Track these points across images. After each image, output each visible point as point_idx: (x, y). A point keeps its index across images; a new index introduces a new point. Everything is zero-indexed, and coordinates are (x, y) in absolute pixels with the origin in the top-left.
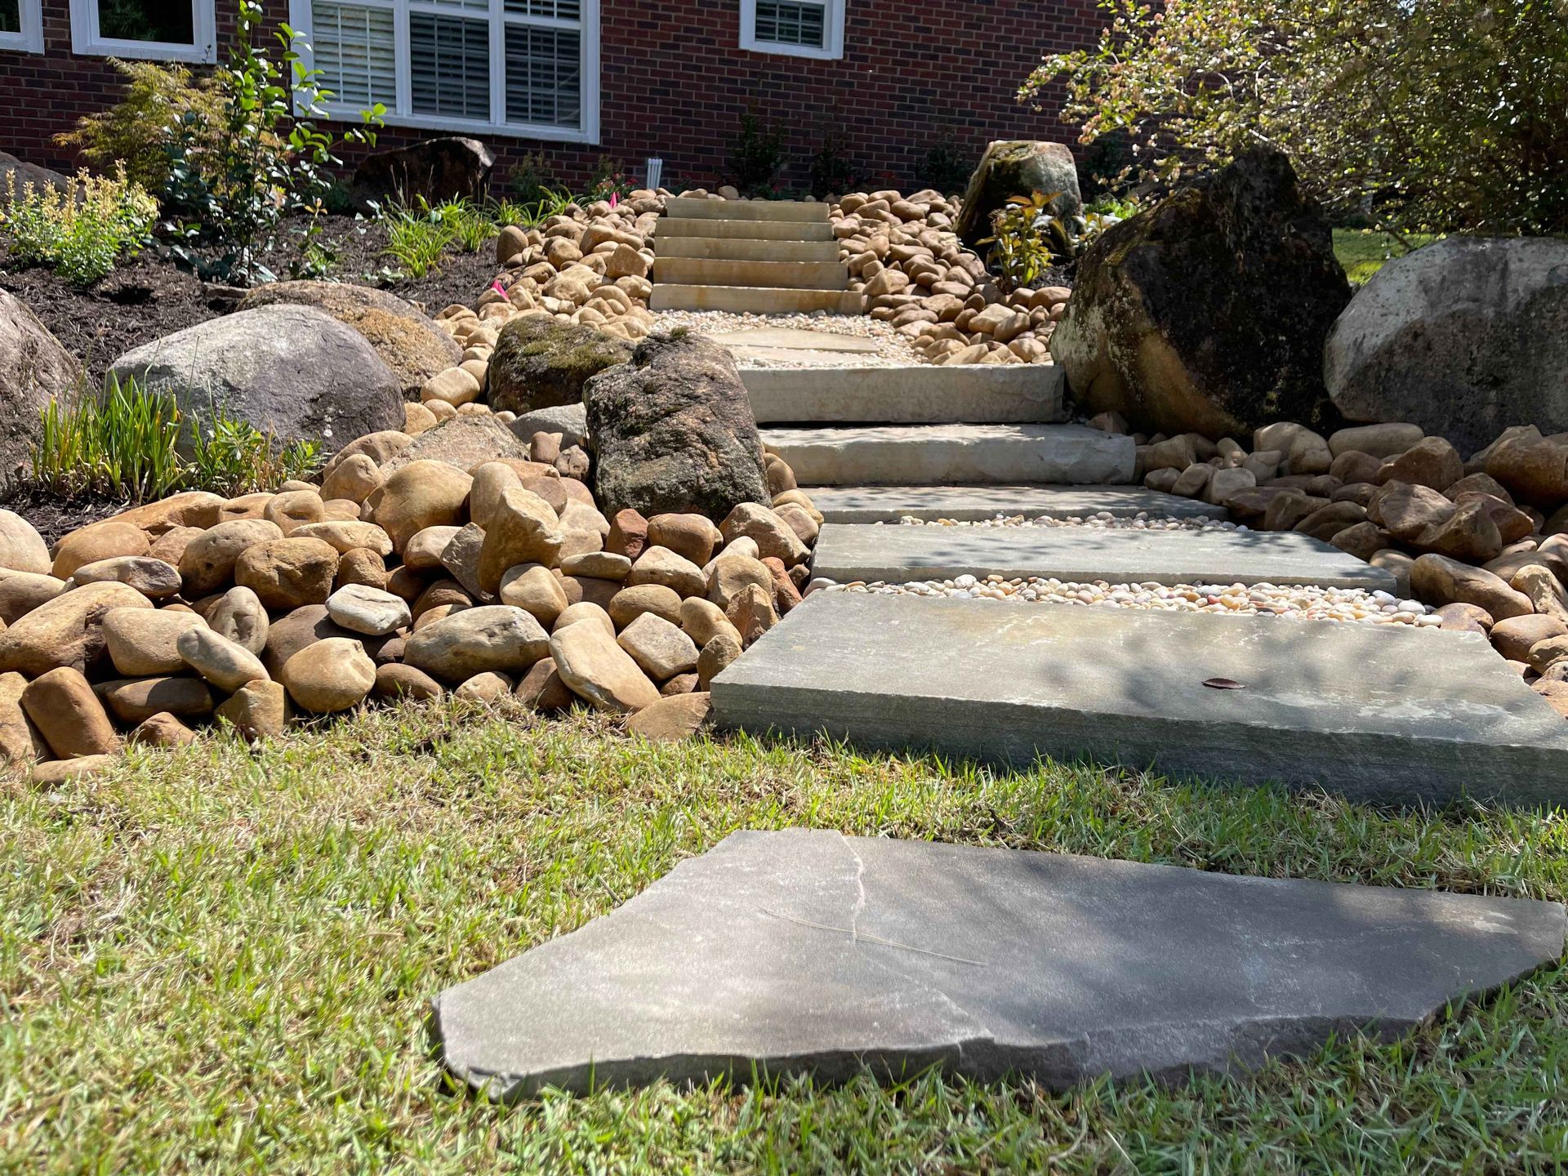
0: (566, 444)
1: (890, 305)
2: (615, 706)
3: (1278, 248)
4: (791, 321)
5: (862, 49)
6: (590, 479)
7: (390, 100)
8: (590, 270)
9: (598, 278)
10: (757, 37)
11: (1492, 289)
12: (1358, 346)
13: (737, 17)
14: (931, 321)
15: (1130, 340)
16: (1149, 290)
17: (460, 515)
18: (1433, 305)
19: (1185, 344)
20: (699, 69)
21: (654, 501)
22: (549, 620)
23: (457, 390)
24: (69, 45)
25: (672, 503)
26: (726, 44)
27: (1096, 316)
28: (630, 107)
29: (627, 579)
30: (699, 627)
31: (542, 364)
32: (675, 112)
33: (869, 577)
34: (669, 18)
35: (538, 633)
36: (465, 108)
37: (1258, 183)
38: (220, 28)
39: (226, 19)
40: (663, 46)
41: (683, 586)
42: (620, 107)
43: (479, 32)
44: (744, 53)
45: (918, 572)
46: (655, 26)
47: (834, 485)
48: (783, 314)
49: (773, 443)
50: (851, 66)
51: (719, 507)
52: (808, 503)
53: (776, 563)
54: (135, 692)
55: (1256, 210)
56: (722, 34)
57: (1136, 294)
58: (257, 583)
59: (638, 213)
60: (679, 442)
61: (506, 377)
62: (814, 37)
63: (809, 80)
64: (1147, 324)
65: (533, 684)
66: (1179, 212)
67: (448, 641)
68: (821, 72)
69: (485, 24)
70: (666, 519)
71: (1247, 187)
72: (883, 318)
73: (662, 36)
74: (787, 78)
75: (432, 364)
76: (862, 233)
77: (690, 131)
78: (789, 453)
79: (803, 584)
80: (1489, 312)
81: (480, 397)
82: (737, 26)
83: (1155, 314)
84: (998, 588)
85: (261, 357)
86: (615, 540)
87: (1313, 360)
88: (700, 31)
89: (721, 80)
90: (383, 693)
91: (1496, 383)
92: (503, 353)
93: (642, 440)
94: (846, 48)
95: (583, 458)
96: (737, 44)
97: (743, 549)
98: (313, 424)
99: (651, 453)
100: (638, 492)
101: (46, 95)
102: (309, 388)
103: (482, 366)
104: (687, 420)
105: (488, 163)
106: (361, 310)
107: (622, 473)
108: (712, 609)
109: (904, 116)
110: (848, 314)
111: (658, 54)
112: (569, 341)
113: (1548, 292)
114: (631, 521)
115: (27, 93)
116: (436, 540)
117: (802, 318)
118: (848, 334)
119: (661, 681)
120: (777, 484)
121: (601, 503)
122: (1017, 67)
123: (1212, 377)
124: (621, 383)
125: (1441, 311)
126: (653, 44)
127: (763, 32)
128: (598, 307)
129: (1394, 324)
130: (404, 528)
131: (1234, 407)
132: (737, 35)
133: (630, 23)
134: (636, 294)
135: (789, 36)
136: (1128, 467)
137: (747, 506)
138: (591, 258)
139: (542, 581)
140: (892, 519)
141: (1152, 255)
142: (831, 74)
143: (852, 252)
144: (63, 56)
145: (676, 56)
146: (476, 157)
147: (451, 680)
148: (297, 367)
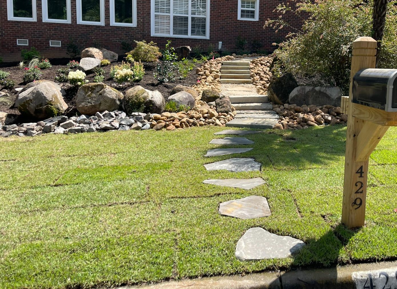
0: (213, 107)
1: (256, 82)
2: (220, 125)
3: (289, 84)
4: (241, 85)
5: (263, 19)
6: (216, 110)
7: (169, 32)
8: (211, 77)
9: (213, 79)
10: (241, 17)
11: (304, 91)
12: (291, 96)
13: (237, 14)
14: (261, 85)
15: (272, 94)
16: (274, 90)
17: (207, 113)
18: (298, 93)
19: (278, 95)
20: (229, 24)
21: (222, 112)
22: (215, 120)
23: (199, 99)
24: (109, 24)
25: (223, 112)
26: (235, 19)
27: (269, 91)
28: (215, 32)
29: (220, 118)
30: (225, 121)
31: (209, 96)
32: (224, 32)
33: (238, 118)
34: (223, 15)
35: (214, 121)
36: (183, 33)
37: (288, 77)
38: (138, 20)
39: (139, 18)
40: (222, 20)
41: (224, 118)
42: (213, 32)
43: (186, 19)
44: (239, 20)
45: (243, 118)
46: (221, 16)
47: (240, 110)
48: (240, 84)
49: (234, 106)
50: (260, 22)
51: (227, 112)
52: (236, 112)
53: (231, 117)
54: (191, 124)
55: (287, 80)
56: (234, 17)
57: (272, 90)
58: (195, 118)
59: (218, 64)
60: (224, 107)
61: (204, 98)
62: (253, 16)
63: (252, 25)
64: (273, 93)
65: (214, 124)
66: (277, 81)
67: (209, 121)
68: (254, 23)
69: (188, 17)
70: (223, 114)
71: (286, 77)
72: (254, 84)
73: (222, 18)
74: (247, 25)
75: (195, 96)
76: (254, 68)
77: (227, 36)
78: (235, 107)
79: (233, 119)
80: (304, 93)
81: (201, 100)
82: (237, 15)
83: (274, 92)
84: (248, 119)
85: (183, 98)
86: (219, 115)
87: (287, 97)
88: (230, 17)
89: (234, 26)
90: (205, 125)
91: (305, 100)
92: (203, 94)
93: (221, 107)
94: (259, 18)
95: (215, 108)
96: (237, 19)
97: (229, 116)
98: (188, 104)
99: (221, 108)
100: (220, 111)
101: (105, 33)
102: (188, 101)
103: (201, 96)
104: (225, 105)
105: (191, 50)
106: (187, 90)
107: (219, 110)
108: (226, 120)
109: (271, 31)
110: (250, 84)
111: (221, 21)
112: (212, 93)
113: (309, 91)
114: (220, 114)
115: (101, 33)
116: (206, 115)
117: (243, 85)
118: (248, 87)
119: (223, 124)
120: (233, 110)
121: (217, 112)
122: (295, 21)
123: (281, 99)
124: (219, 101)
125: (299, 93)
126: (220, 20)
127: (242, 16)
128: (213, 85)
129: (294, 94)
130: (203, 114)
131: (282, 102)
132: (237, 17)
133: (216, 16)
134: (218, 81)
135: (248, 16)
136: (272, 108)
137: (230, 113)
138: (212, 74)
139: (214, 118)
140: (243, 114)
141: (274, 86)
142: (256, 24)
143: (252, 72)
144: (108, 26)
145: (225, 22)
146: (189, 49)
147: (209, 124)
148: (186, 99)
